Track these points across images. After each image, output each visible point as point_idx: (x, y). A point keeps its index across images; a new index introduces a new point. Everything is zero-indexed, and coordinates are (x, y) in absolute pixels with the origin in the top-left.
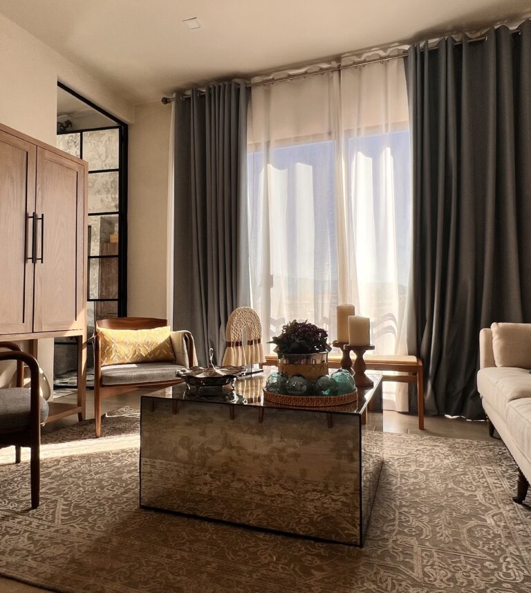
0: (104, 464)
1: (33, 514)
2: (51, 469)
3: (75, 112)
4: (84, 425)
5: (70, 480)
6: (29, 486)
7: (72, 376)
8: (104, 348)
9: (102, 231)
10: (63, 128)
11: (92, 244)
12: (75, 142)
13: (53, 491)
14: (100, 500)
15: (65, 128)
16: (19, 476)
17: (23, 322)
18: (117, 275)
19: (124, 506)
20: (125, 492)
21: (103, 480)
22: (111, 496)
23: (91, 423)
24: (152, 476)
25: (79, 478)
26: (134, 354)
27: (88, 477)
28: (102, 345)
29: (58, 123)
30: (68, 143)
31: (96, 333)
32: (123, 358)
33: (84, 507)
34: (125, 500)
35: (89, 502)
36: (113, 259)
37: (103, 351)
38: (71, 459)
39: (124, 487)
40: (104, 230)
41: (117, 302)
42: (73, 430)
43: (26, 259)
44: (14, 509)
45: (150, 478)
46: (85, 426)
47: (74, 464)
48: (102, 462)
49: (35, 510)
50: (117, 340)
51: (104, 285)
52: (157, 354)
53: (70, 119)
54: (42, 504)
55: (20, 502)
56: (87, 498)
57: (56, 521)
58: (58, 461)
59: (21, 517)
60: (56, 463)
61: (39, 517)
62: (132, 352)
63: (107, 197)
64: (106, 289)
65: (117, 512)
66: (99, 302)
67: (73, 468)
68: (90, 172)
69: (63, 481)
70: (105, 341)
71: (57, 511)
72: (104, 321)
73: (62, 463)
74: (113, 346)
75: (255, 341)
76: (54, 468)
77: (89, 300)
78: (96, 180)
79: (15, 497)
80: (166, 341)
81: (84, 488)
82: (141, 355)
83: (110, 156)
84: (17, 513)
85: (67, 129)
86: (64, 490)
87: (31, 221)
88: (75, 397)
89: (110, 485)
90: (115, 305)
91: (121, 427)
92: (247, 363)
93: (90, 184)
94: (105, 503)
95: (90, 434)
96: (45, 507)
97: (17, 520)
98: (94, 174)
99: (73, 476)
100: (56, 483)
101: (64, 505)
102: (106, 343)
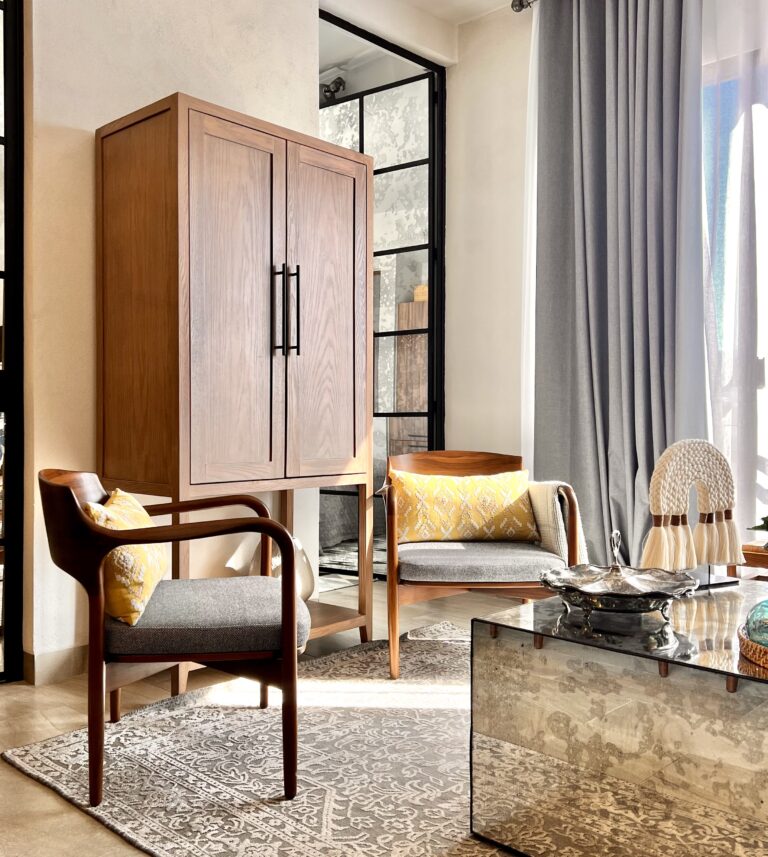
0: (405, 734)
1: (287, 809)
2: (316, 728)
3: (350, 60)
4: (370, 650)
5: (347, 754)
6: (280, 754)
7: (350, 551)
8: (403, 510)
9: (399, 284)
10: (331, 95)
11: (382, 309)
12: (351, 118)
13: (317, 771)
14: (397, 806)
15: (333, 93)
16: (266, 733)
17: (271, 460)
18: (426, 368)
19: (441, 826)
20: (443, 799)
21: (403, 766)
22: (417, 801)
23: (382, 648)
24: (493, 774)
25: (362, 754)
26: (458, 525)
27: (377, 755)
28: (400, 503)
29: (322, 86)
30: (339, 121)
31: (390, 481)
32: (438, 530)
33: (371, 814)
34: (443, 814)
35: (378, 804)
36: (419, 336)
37: (401, 514)
38: (348, 714)
39: (442, 788)
40: (402, 282)
41: (426, 418)
42: (352, 658)
43: (273, 348)
44: (259, 793)
45: (490, 778)
46: (371, 653)
47: (354, 725)
48: (403, 729)
49: (289, 802)
50: (426, 495)
51: (404, 385)
52: (502, 526)
53: (341, 74)
54: (301, 793)
55: (267, 782)
56: (375, 796)
57: (324, 830)
58: (327, 714)
59: (268, 810)
60: (323, 717)
61: (297, 816)
62: (453, 519)
63: (408, 218)
64: (407, 393)
65: (429, 837)
66: (395, 419)
67: (351, 733)
68: (377, 172)
69: (336, 755)
70: (405, 496)
71: (325, 812)
72: (404, 459)
73: (333, 719)
74: (419, 507)
75: (719, 514)
76: (321, 727)
77: (376, 415)
78: (387, 186)
79: (259, 771)
80: (521, 500)
81: (370, 776)
82: (472, 526)
83: (412, 137)
84: (262, 801)
85: (338, 95)
86: (337, 774)
87: (279, 279)
88: (355, 592)
89: (415, 778)
90: (422, 423)
91: (435, 661)
92: (699, 563)
93: (377, 196)
94: (408, 812)
95: (381, 670)
96: (305, 799)
97: (262, 815)
98: (384, 175)
99: (352, 748)
100: (324, 757)
101: (336, 801)
102: (407, 501)
